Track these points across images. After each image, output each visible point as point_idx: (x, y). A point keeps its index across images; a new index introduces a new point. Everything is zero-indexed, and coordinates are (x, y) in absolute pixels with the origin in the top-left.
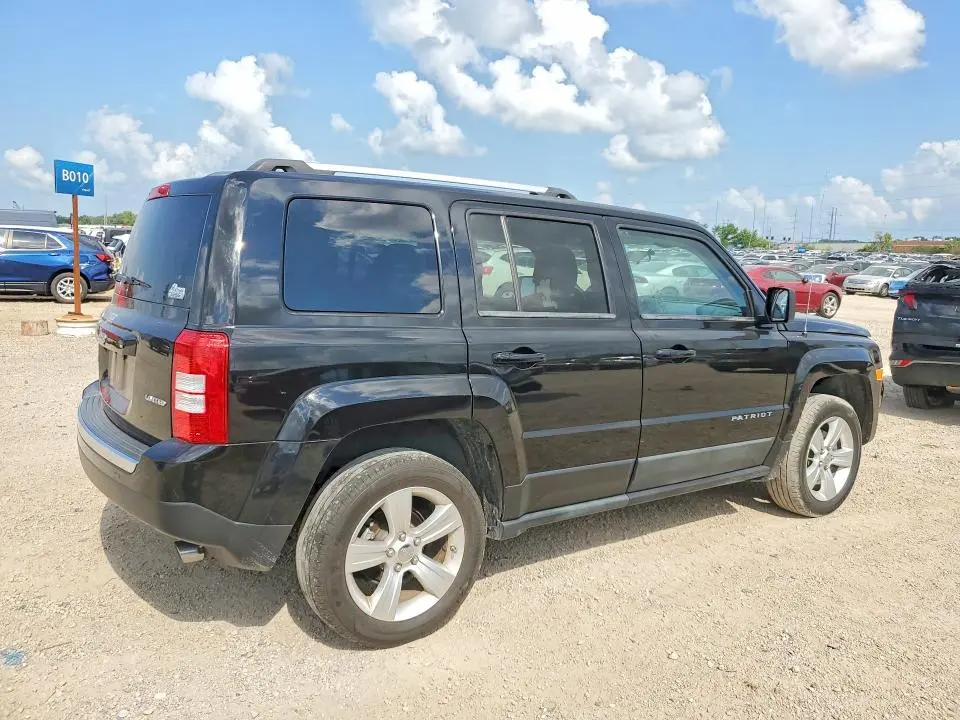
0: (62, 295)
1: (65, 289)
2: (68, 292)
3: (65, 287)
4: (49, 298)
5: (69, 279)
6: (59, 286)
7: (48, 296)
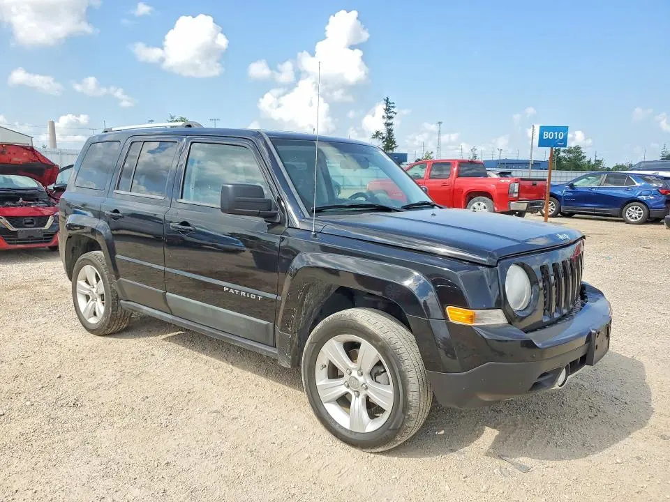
0: (629, 218)
1: (631, 213)
2: (633, 216)
3: (633, 212)
4: (622, 219)
5: (635, 207)
6: (627, 211)
7: (619, 218)
